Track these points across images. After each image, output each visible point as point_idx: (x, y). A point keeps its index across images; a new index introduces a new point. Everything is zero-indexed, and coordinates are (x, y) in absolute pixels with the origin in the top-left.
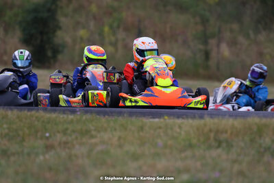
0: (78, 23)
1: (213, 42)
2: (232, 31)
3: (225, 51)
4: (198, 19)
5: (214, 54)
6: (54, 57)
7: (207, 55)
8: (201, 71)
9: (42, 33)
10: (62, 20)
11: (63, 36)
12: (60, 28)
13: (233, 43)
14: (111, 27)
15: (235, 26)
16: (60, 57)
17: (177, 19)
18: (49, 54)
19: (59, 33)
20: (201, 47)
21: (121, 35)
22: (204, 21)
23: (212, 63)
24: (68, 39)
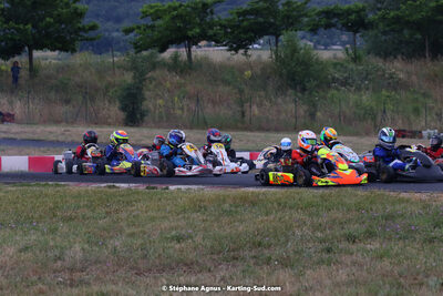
0: (157, 95)
1: (247, 105)
2: (260, 97)
3: (255, 110)
4: (236, 91)
5: (247, 113)
6: (142, 119)
7: (243, 114)
8: (240, 125)
9: (133, 103)
10: (147, 94)
11: (148, 105)
12: (145, 99)
13: (260, 105)
14: (179, 97)
15: (262, 93)
16: (146, 118)
17: (223, 89)
18: (138, 116)
19: (145, 103)
20: (239, 109)
21: (186, 102)
22: (241, 92)
23: (247, 118)
24: (151, 106)
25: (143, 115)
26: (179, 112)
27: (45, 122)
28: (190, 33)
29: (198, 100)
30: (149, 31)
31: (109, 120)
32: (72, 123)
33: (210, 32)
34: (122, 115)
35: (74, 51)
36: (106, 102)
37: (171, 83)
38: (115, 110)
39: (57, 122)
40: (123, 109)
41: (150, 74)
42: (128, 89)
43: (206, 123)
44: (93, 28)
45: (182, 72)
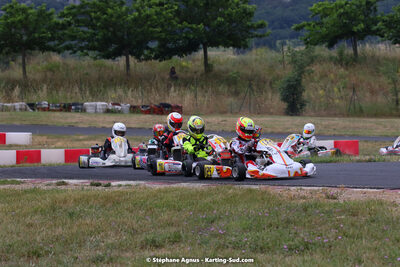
25: (303, 105)
26: (337, 101)
27: (212, 113)
28: (355, 29)
29: (354, 91)
30: (318, 28)
31: (271, 111)
32: (236, 113)
33: (375, 28)
34: (285, 105)
35: (246, 47)
36: (270, 95)
37: (336, 75)
38: (275, 100)
39: (223, 113)
40: (285, 99)
41: (308, 68)
42: (288, 81)
43: (361, 111)
44: (261, 26)
45: (347, 64)
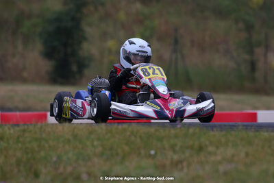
1: (259, 51)
4: (241, 25)
5: (260, 65)
6: (80, 71)
7: (253, 66)
9: (65, 45)
10: (89, 30)
11: (90, 49)
12: (85, 39)
16: (86, 72)
18: (74, 68)
19: (85, 45)
20: (247, 57)
22: (249, 28)
25: (82, 66)
29: (176, 42)
31: (25, 74)
34: (46, 66)
36: (20, 47)
38: (34, 57)
40: (49, 54)
42: (58, 19)
